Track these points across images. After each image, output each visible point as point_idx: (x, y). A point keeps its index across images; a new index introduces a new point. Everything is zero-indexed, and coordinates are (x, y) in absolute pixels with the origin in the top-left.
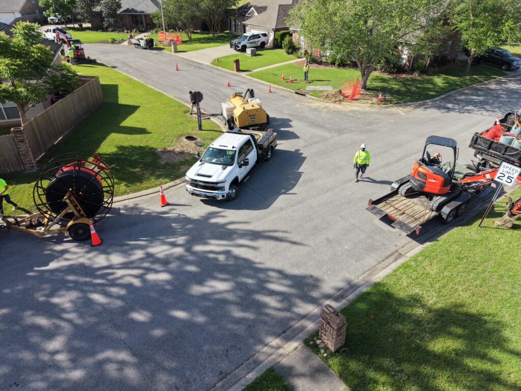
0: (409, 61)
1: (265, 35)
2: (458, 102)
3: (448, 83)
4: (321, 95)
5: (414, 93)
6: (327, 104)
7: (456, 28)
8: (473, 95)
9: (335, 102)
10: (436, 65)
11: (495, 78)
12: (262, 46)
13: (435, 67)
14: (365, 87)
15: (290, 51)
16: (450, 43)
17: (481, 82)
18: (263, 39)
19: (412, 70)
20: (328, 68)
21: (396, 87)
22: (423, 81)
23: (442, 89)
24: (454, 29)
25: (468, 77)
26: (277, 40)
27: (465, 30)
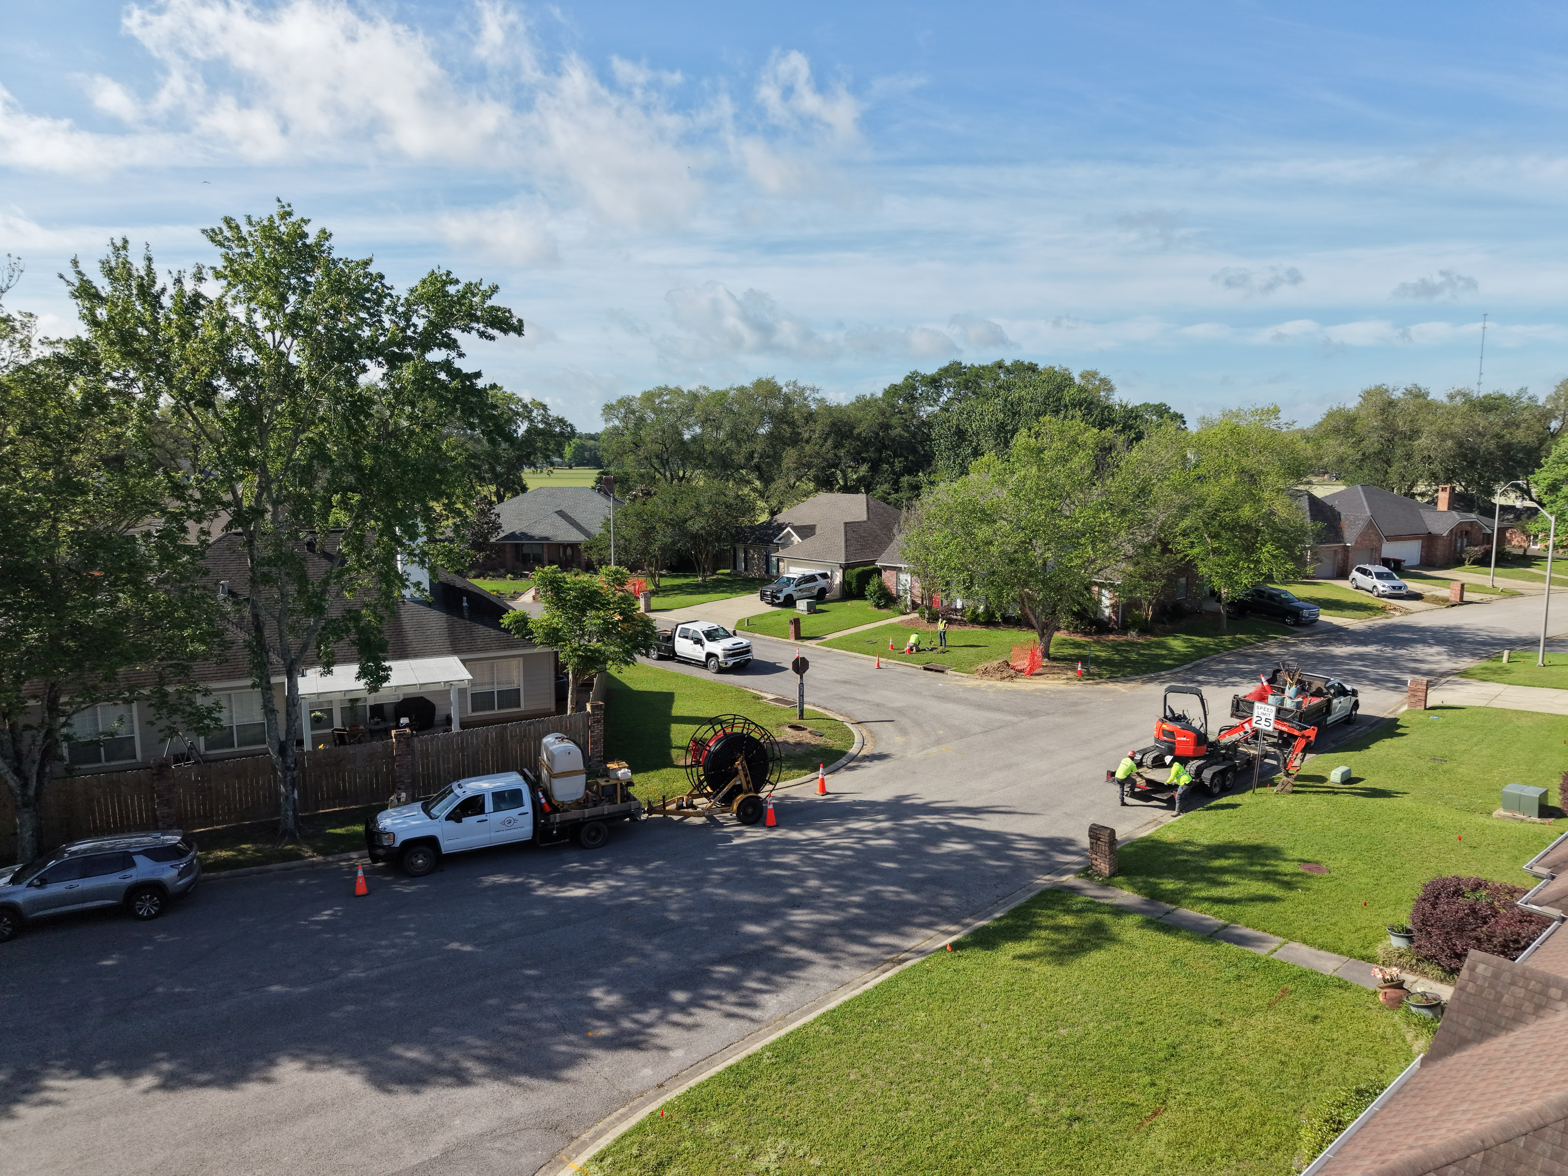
0: (1115, 613)
1: (824, 576)
2: (1214, 673)
3: (1193, 646)
4: (974, 669)
5: (1136, 662)
6: (991, 683)
7: (1186, 556)
8: (1239, 663)
9: (1003, 679)
10: (1165, 620)
11: (1275, 638)
12: (821, 596)
13: (1164, 623)
14: (1046, 655)
15: (883, 602)
16: (1183, 580)
17: (1251, 644)
18: (822, 583)
19: (1124, 629)
20: (966, 629)
21: (1103, 654)
22: (1148, 645)
23: (1186, 655)
24: (1182, 559)
25: (1227, 638)
26: (850, 584)
27: (1203, 560)
